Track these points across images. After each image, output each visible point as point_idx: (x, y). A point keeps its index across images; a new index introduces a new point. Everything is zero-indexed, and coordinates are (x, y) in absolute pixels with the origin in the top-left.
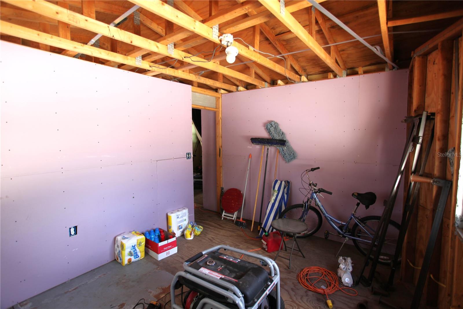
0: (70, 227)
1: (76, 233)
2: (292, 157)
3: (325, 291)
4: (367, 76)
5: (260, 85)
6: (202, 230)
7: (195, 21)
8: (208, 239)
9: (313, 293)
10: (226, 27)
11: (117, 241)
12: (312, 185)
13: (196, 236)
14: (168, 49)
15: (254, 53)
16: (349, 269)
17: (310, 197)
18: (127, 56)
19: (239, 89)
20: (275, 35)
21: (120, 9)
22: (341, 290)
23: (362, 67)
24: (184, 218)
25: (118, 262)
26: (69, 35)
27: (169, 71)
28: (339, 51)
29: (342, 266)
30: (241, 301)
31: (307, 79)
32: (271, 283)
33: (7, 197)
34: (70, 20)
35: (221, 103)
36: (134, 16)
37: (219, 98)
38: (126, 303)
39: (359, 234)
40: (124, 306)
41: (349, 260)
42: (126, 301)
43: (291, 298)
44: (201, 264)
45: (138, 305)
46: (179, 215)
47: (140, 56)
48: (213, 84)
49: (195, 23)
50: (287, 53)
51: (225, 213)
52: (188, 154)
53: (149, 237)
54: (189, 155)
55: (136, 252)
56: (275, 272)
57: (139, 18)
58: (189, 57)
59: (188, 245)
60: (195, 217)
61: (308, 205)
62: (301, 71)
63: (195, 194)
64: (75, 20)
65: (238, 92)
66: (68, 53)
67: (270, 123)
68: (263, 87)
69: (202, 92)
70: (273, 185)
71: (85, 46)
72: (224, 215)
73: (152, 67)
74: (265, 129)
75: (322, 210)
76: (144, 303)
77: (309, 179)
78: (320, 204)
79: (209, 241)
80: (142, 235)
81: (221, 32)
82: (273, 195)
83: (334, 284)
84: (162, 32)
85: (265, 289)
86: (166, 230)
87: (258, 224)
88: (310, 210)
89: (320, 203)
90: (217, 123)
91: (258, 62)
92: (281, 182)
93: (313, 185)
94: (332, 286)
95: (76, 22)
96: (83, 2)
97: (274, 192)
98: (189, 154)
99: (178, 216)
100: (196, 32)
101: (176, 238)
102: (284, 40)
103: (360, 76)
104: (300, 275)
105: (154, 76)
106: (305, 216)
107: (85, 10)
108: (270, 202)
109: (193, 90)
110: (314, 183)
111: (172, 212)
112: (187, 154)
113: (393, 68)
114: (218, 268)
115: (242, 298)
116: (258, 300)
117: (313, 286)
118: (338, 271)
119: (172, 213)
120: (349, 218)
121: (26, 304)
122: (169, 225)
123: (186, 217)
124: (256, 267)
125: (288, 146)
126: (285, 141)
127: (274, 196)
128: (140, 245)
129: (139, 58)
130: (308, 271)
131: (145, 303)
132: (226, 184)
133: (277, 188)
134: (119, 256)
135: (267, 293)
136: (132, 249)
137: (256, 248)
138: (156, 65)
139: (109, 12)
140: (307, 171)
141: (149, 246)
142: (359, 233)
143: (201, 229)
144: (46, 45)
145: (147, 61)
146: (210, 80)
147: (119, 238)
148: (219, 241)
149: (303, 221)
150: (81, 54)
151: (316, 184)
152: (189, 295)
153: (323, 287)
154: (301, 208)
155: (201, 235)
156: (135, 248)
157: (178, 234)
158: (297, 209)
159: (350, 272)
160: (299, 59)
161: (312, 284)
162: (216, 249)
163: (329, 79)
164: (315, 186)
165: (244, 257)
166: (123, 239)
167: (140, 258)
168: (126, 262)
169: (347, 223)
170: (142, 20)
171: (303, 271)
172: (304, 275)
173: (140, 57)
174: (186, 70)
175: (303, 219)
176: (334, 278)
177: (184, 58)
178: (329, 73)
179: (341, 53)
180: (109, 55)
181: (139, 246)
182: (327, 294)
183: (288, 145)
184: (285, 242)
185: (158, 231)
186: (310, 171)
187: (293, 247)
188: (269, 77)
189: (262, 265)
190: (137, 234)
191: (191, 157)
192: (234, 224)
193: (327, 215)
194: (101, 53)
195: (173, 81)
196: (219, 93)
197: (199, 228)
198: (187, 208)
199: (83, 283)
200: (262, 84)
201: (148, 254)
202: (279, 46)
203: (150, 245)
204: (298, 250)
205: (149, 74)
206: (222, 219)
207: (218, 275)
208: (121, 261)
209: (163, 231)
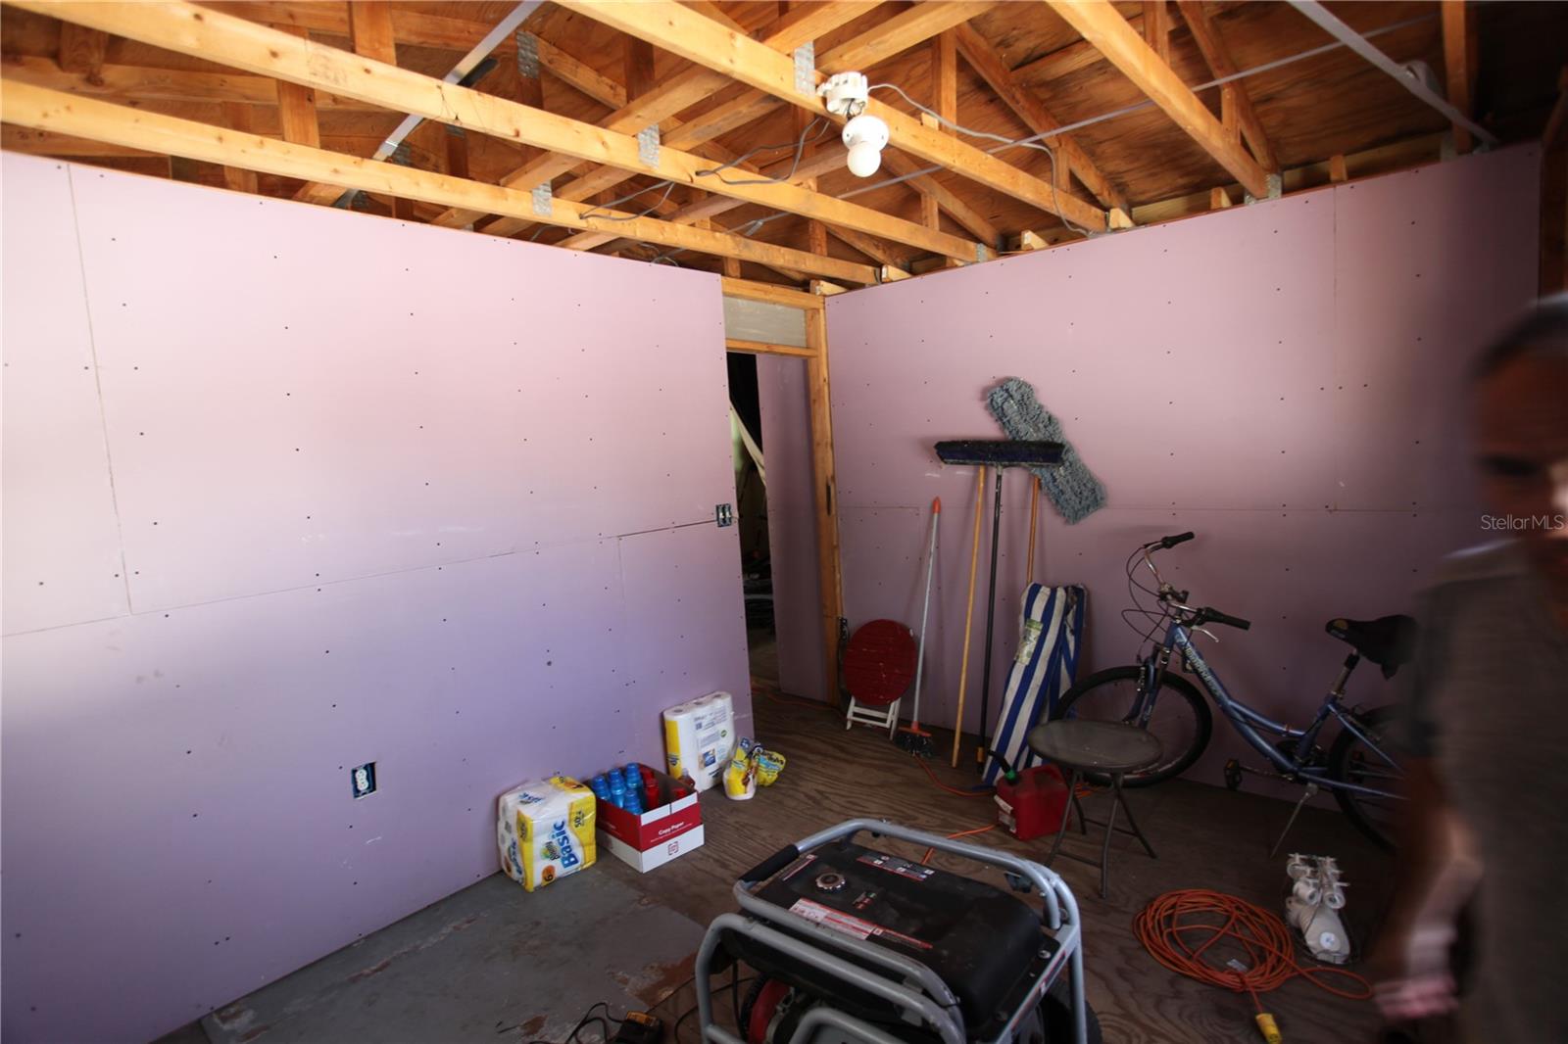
0: (354, 767)
1: (372, 787)
2: (1088, 502)
3: (1247, 980)
4: (1361, 185)
5: (960, 256)
6: (782, 767)
7: (732, 36)
8: (807, 795)
9: (1201, 987)
10: (840, 49)
11: (504, 810)
12: (1169, 597)
13: (762, 786)
14: (639, 150)
15: (942, 139)
16: (1333, 900)
17: (1162, 642)
18: (504, 186)
19: (884, 276)
20: (1008, 70)
21: (471, 30)
22: (1309, 976)
23: (1345, 155)
24: (721, 727)
25: (511, 880)
26: (314, 130)
27: (642, 229)
28: (1254, 104)
29: (1303, 888)
30: (954, 1019)
31: (1131, 217)
32: (1053, 954)
33: (157, 674)
34: (315, 74)
35: (823, 328)
36: (517, 48)
37: (818, 310)
38: (546, 1016)
39: (1359, 772)
40: (541, 1026)
41: (1330, 867)
42: (546, 1009)
43: (1118, 1003)
44: (796, 888)
45: (586, 1026)
46: (703, 718)
47: (544, 185)
48: (796, 262)
49: (733, 41)
50: (1055, 129)
51: (856, 705)
52: (720, 510)
53: (606, 795)
54: (724, 515)
55: (569, 847)
56: (1063, 915)
57: (536, 54)
58: (714, 172)
59: (738, 820)
60: (755, 722)
61: (1156, 670)
62: (1106, 193)
63: (753, 642)
64: (332, 75)
65: (884, 286)
66: (313, 192)
67: (1002, 387)
68: (970, 260)
69: (757, 294)
70: (1024, 603)
71: (367, 162)
72: (855, 714)
73: (587, 217)
74: (986, 408)
75: (1210, 684)
76: (605, 1018)
77: (1156, 576)
78: (1200, 664)
79: (810, 802)
80: (585, 787)
81: (824, 67)
82: (1025, 638)
83: (1279, 953)
84: (615, 95)
85: (1032, 975)
86: (662, 769)
87: (978, 740)
88: (1164, 689)
89: (1201, 662)
90: (813, 397)
91: (954, 170)
92: (1054, 591)
93: (1175, 595)
94: (1271, 960)
95: (336, 80)
96: (355, 9)
97: (1031, 627)
98: (723, 508)
99: (699, 722)
100: (737, 76)
101: (699, 796)
102: (1044, 84)
103: (1338, 187)
104: (1145, 920)
105: (593, 250)
106: (1146, 709)
107: (362, 38)
108: (1015, 662)
109: (728, 290)
110: (1178, 589)
111: (678, 708)
112: (718, 508)
113: (1476, 142)
114: (858, 900)
115: (956, 1010)
116: (1011, 1014)
117: (1199, 961)
118: (1288, 906)
119: (679, 711)
120: (1319, 715)
121: (236, 1015)
122: (669, 753)
123: (727, 725)
124: (994, 894)
125: (1071, 465)
126: (1061, 446)
127: (1031, 641)
128: (578, 820)
129: (541, 192)
130: (1173, 906)
131: (610, 1018)
132: (857, 608)
133: (1037, 613)
134: (515, 860)
135: (1040, 990)
136: (553, 837)
137: (973, 826)
138: (600, 211)
139: (437, 43)
140: (1149, 547)
141: (608, 823)
142: (1358, 767)
143: (778, 764)
144: (247, 173)
145: (568, 199)
146: (783, 250)
147: (510, 800)
148: (844, 804)
149: (1140, 725)
150: (355, 192)
151: (1184, 592)
152: (758, 993)
153: (1233, 963)
154: (1131, 682)
155: (780, 782)
156: (564, 832)
157: (703, 781)
158: (1116, 685)
159: (1334, 910)
160: (1099, 150)
161: (1194, 953)
162: (844, 835)
163: (1215, 210)
164: (1183, 601)
165: (936, 859)
166: (522, 802)
167: (582, 866)
168: (536, 878)
169: (1312, 732)
170: (545, 62)
171: (1155, 907)
172: (1159, 921)
173: (546, 188)
174: (702, 221)
175: (1142, 719)
176: (1273, 934)
177: (694, 177)
178: (1213, 192)
179: (1260, 109)
180: (446, 187)
181: (577, 826)
182: (1257, 993)
183: (1071, 459)
184: (1081, 803)
185: (634, 775)
186: (1157, 548)
187: (1112, 819)
188: (991, 224)
189: (1014, 889)
190: (568, 784)
191: (733, 520)
192: (891, 742)
193: (1230, 703)
194: (417, 184)
195: (657, 263)
196: (815, 293)
197: (771, 758)
198: (729, 692)
199: (406, 950)
200: (966, 251)
201: (608, 852)
202: (1027, 106)
203: (611, 822)
204: (1131, 830)
205: (575, 246)
206: (849, 726)
207: (858, 926)
208: (521, 876)
209: (653, 773)
